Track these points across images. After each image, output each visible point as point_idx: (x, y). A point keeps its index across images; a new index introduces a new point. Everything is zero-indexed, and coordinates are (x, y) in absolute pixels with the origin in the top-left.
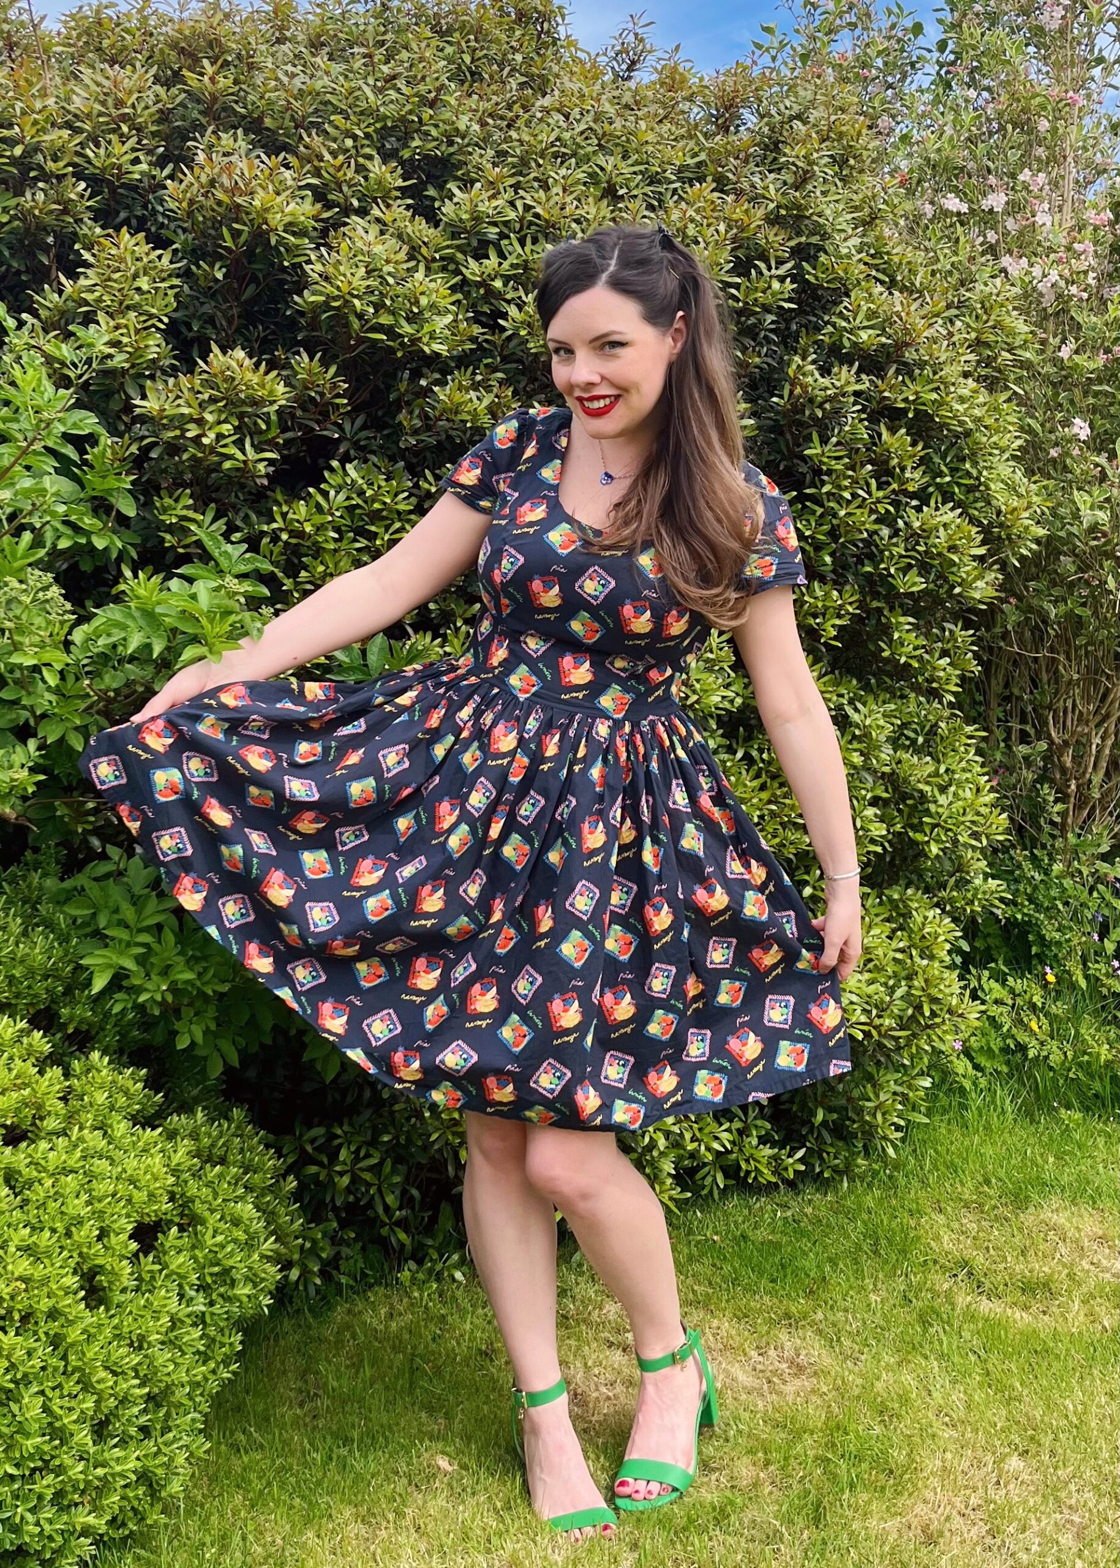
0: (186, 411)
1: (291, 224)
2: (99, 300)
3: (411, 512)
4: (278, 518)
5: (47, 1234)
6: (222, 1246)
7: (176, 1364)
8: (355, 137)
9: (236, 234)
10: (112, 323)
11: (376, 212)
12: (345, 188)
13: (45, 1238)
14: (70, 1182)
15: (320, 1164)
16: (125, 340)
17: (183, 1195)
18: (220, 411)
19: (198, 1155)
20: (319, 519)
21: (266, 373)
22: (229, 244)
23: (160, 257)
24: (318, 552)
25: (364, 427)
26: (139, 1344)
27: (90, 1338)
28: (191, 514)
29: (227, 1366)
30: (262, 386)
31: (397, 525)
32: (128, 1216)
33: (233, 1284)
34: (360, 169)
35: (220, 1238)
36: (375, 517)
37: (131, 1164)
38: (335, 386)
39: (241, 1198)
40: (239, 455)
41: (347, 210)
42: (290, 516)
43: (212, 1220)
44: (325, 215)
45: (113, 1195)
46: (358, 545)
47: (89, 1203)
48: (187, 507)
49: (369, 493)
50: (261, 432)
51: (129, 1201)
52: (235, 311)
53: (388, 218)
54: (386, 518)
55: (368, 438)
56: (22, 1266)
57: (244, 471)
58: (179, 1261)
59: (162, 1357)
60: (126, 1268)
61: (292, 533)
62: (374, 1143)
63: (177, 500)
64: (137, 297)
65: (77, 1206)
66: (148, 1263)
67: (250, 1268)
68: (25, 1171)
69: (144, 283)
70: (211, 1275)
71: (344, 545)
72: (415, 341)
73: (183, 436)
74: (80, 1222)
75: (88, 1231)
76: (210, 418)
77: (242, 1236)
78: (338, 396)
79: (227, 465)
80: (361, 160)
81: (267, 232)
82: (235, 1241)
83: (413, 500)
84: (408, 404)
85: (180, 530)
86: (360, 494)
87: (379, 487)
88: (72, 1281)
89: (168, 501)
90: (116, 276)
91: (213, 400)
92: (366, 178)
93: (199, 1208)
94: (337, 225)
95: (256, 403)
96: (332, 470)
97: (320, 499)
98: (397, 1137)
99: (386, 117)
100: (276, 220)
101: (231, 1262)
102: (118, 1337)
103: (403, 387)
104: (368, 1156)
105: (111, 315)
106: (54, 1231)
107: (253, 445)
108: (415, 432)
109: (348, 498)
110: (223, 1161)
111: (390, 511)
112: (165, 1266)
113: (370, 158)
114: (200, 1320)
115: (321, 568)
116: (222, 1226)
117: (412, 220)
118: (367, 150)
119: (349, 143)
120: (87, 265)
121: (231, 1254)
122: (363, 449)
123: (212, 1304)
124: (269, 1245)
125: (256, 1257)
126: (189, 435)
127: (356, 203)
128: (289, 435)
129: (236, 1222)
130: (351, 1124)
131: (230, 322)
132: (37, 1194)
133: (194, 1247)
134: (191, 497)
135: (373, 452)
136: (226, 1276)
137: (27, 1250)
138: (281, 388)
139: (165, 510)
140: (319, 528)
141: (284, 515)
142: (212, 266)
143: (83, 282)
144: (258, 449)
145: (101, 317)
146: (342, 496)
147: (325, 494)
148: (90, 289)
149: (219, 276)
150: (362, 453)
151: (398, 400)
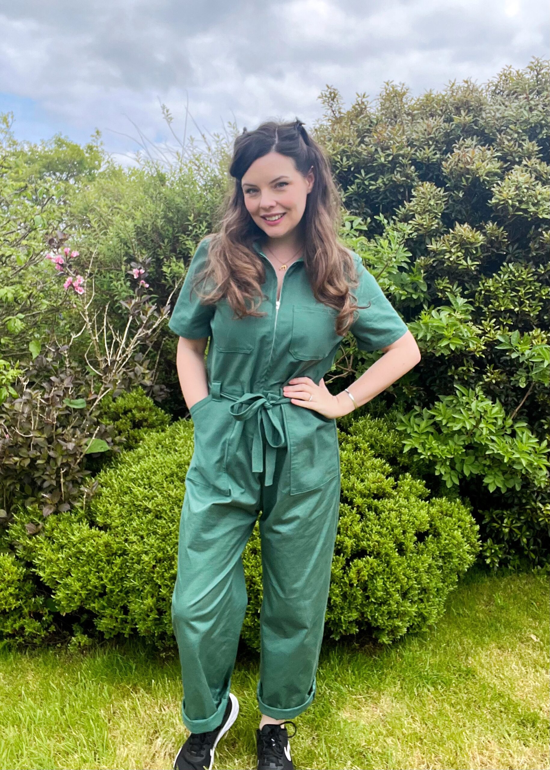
0: (444, 248)
1: (489, 172)
2: (417, 209)
3: (535, 281)
4: (481, 285)
5: (385, 529)
6: (448, 545)
7: (431, 581)
8: (518, 133)
9: (467, 179)
10: (420, 217)
11: (524, 162)
12: (514, 155)
13: (384, 531)
14: (393, 514)
15: (498, 523)
16: (425, 223)
17: (435, 525)
18: (457, 248)
19: (442, 512)
20: (497, 285)
21: (476, 231)
22: (465, 183)
23: (440, 191)
24: (497, 298)
25: (517, 249)
26: (416, 570)
27: (399, 565)
28: (448, 286)
29: (453, 586)
30: (473, 237)
31: (528, 287)
32: (413, 528)
33: (452, 558)
34: (520, 145)
35: (447, 542)
36: (520, 284)
37: (415, 511)
38: (503, 234)
39: (457, 530)
40: (465, 263)
41: (514, 163)
42: (486, 284)
43: (444, 535)
44: (505, 166)
45: (408, 521)
46: (512, 295)
47: (400, 521)
48: (448, 283)
49: (517, 274)
50: (474, 254)
51: (414, 523)
52: (469, 208)
53: (529, 164)
54: (524, 284)
55: (519, 253)
56: (376, 538)
57: (467, 269)
58: (431, 546)
59: (425, 577)
60: (412, 546)
61: (487, 291)
62: (519, 519)
63: (443, 281)
64: (429, 207)
65: (395, 522)
66: (421, 546)
67: (459, 554)
68: (380, 508)
69: (432, 202)
70: (445, 553)
71: (507, 294)
72: (536, 213)
73: (444, 258)
74: (397, 527)
75: (398, 531)
76: (453, 250)
77: (456, 542)
78: (504, 238)
79: (460, 267)
80: (521, 142)
81: (479, 177)
82: (453, 544)
83: (536, 277)
84: (534, 238)
85: (443, 291)
86: (514, 276)
87: (522, 271)
88: (392, 545)
89: (440, 281)
90: (422, 200)
91: (455, 243)
92: (522, 149)
93: (440, 530)
94: (509, 169)
95: (471, 244)
96: (504, 266)
97: (497, 277)
98: (527, 519)
99: (531, 123)
100: (482, 172)
101: (450, 551)
102: (410, 567)
103: (531, 232)
104: (516, 523)
105: (420, 214)
106: (387, 528)
107: (470, 259)
108: (537, 250)
109: (509, 277)
110: (451, 516)
111: (526, 281)
112: (427, 547)
113: (523, 140)
114: (440, 568)
115: (497, 304)
116: (448, 537)
117: (540, 164)
118: (524, 137)
119: (516, 136)
120: (413, 197)
121: (451, 548)
122: (517, 257)
123: (445, 563)
124: (467, 547)
125: (461, 550)
126: (446, 257)
127: (517, 159)
128: (485, 254)
129: (454, 538)
130: (510, 511)
131: (467, 212)
132: (383, 515)
133: (438, 543)
134: (448, 279)
135: (521, 258)
136: (450, 555)
137: (379, 533)
138: (481, 237)
139: (439, 284)
140: (497, 288)
141: (483, 284)
142: (459, 192)
143: (412, 204)
144: (473, 260)
145: (416, 216)
146: (506, 277)
147: (499, 275)
148: (414, 206)
149: (461, 195)
150: (515, 260)
151: (530, 238)
